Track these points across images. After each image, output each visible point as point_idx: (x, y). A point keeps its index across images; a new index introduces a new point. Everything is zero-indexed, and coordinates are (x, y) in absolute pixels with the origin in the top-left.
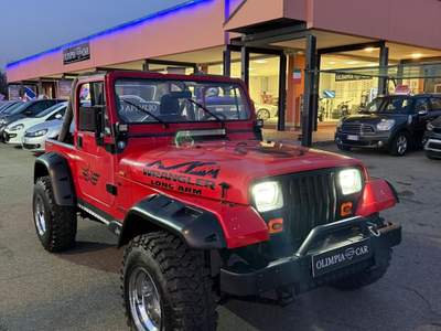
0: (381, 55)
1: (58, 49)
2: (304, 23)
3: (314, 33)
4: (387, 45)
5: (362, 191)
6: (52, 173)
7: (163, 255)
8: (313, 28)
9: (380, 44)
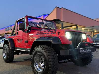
0: (76, 28)
1: (4, 28)
2: (61, 20)
3: (63, 22)
4: (77, 26)
5: (87, 39)
6: (9, 42)
7: (45, 48)
8: (63, 21)
9: (76, 25)
